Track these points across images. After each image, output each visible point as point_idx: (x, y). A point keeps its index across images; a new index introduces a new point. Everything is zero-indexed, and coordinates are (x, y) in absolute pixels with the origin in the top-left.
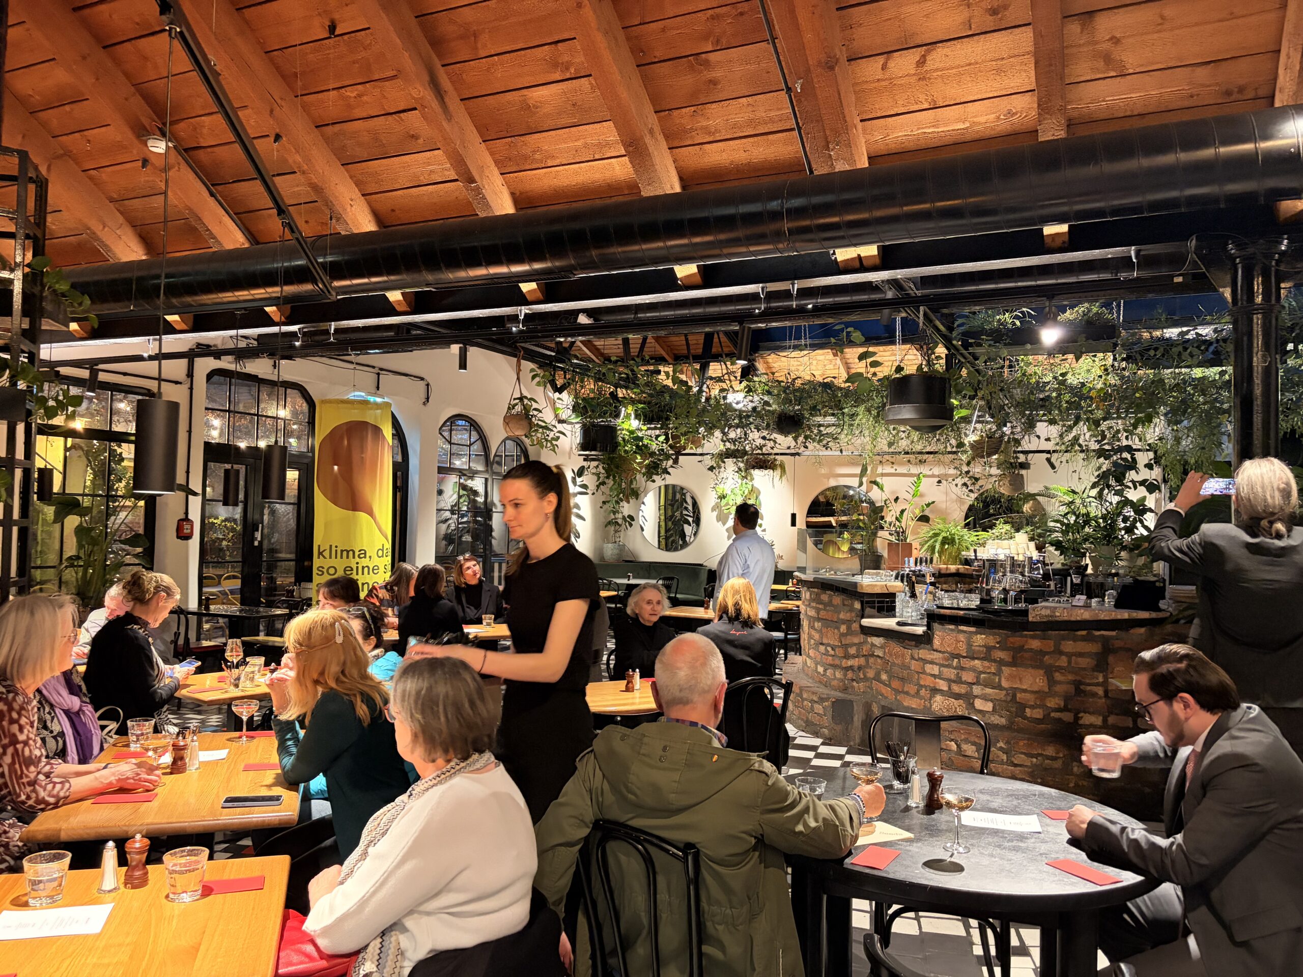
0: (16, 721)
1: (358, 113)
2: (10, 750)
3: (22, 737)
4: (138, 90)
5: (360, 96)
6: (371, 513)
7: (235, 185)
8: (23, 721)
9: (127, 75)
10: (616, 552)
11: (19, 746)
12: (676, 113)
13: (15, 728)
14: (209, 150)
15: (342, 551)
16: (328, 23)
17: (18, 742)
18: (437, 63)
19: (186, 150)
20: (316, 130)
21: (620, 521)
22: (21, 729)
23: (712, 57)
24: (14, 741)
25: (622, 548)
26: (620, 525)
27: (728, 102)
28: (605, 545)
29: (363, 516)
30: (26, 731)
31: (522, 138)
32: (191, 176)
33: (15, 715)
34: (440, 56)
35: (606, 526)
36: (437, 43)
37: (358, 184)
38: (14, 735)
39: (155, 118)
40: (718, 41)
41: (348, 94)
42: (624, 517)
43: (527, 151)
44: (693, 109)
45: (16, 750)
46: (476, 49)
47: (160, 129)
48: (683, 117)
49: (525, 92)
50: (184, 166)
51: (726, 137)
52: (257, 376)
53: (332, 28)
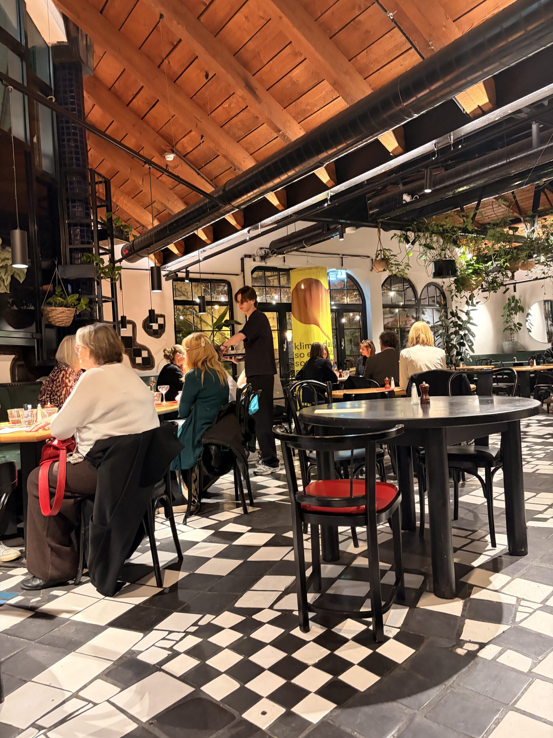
0: (68, 378)
1: (233, 113)
2: (65, 389)
3: (70, 384)
4: (159, 134)
5: (230, 105)
6: (318, 325)
7: (206, 166)
8: (70, 378)
9: (153, 129)
10: (511, 346)
11: (68, 388)
12: (358, 57)
13: (67, 381)
14: (191, 153)
15: (306, 345)
16: (205, 74)
17: (68, 386)
18: (249, 75)
19: (184, 156)
20: (221, 129)
21: (513, 327)
22: (69, 381)
23: (360, 18)
24: (66, 386)
25: (515, 344)
26: (514, 330)
27: (380, 40)
28: (504, 343)
29: (314, 326)
30: (71, 383)
31: (299, 100)
32: (188, 167)
33: (68, 376)
34: (250, 70)
35: (504, 331)
36: (246, 65)
37: (247, 150)
38: (67, 383)
39: (169, 145)
40: (360, 8)
41: (225, 106)
42: (515, 325)
43: (303, 107)
44: (365, 51)
45: (67, 389)
46: (261, 61)
47: (172, 150)
48: (362, 58)
49: (289, 75)
50: (184, 164)
51: (388, 61)
52: (276, 268)
53: (207, 76)
